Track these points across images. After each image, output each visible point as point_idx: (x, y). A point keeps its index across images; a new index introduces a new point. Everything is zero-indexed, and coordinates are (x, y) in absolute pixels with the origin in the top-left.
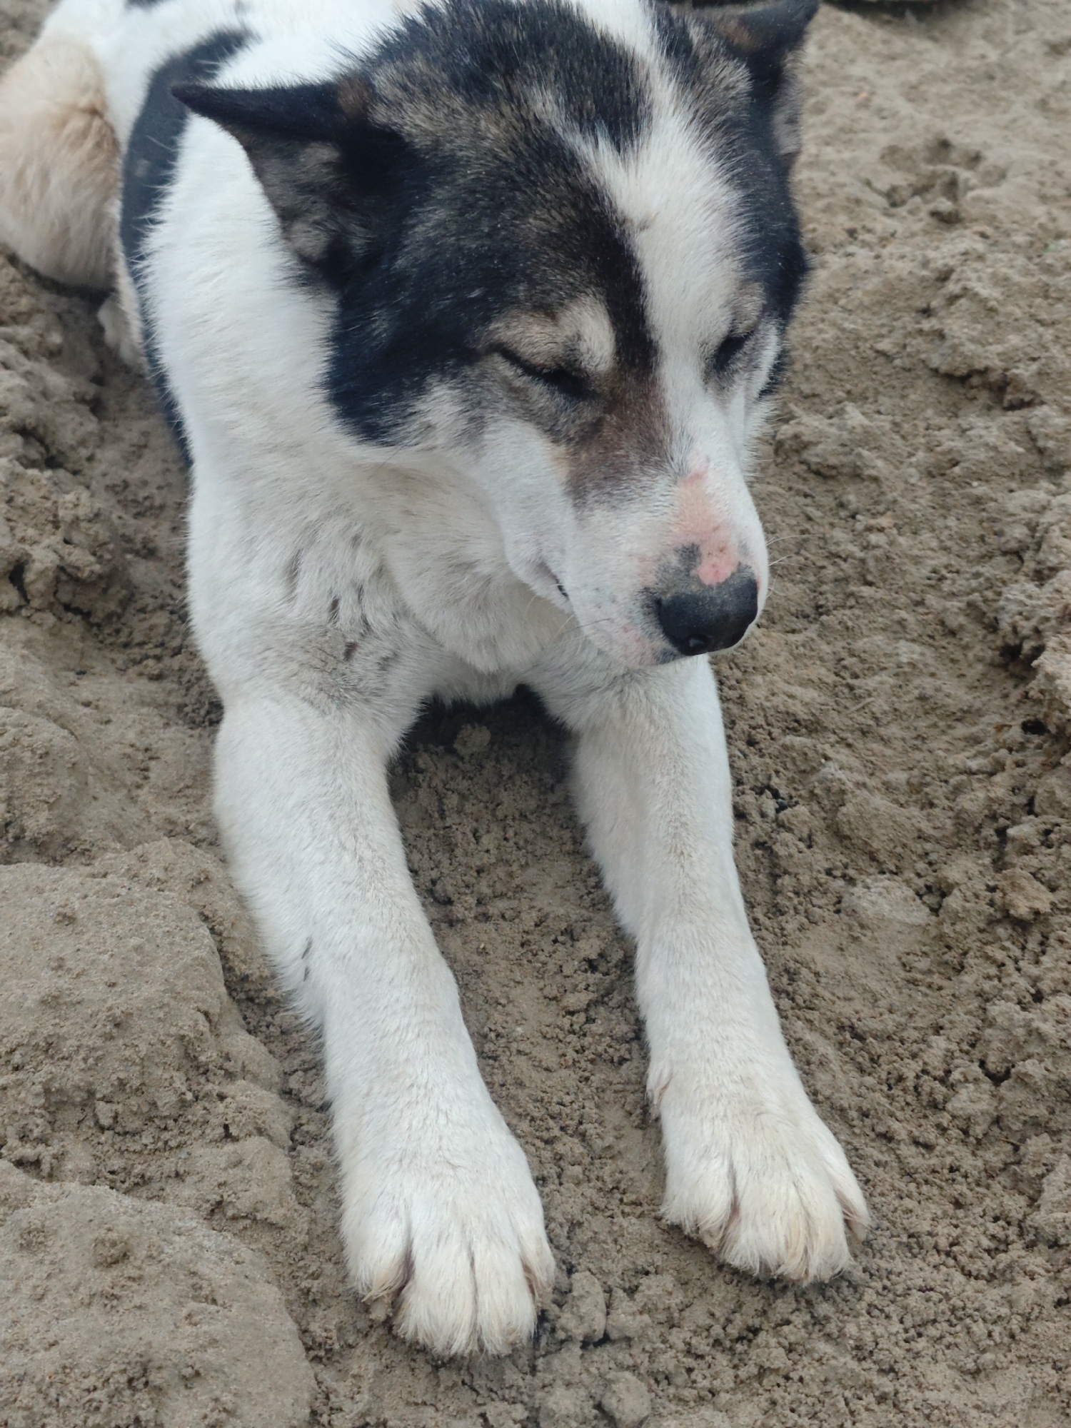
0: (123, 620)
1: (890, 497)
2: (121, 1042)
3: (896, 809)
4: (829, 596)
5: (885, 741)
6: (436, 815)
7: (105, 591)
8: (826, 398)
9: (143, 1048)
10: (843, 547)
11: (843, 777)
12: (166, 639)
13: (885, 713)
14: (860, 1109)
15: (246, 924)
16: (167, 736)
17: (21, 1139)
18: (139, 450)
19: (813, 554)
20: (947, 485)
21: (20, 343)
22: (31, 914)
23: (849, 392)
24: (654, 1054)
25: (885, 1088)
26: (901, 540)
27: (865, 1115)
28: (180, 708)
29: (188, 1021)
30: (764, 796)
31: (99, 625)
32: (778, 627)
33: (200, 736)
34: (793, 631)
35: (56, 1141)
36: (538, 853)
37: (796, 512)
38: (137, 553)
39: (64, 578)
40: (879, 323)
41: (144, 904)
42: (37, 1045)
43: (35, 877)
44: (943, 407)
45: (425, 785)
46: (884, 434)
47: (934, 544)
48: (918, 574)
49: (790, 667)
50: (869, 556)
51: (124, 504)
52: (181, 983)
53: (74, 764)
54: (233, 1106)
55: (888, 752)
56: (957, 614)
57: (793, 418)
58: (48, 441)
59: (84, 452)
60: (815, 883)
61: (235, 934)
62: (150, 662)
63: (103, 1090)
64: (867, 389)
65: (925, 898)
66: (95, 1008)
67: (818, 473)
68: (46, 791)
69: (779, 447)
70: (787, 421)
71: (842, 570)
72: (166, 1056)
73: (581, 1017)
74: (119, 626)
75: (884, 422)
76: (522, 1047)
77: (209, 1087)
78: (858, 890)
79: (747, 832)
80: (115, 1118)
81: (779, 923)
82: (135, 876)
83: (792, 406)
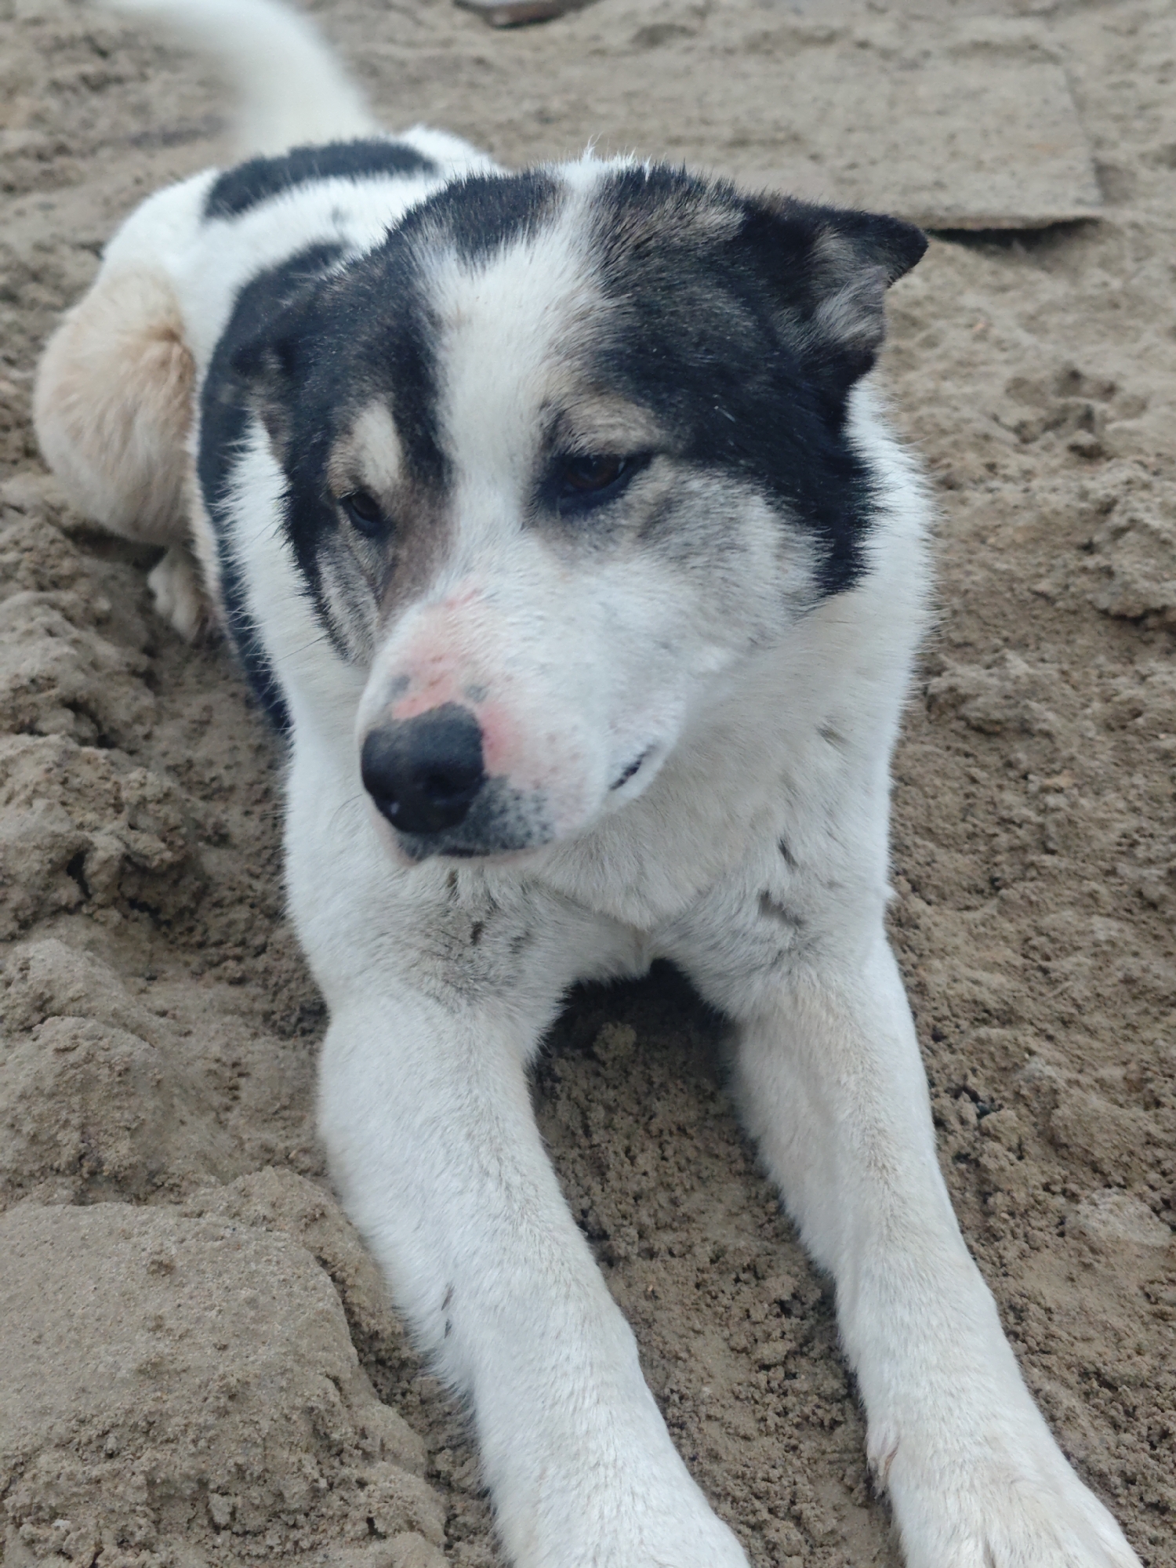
0: (197, 916)
1: (1065, 753)
2: (238, 1418)
3: (1117, 1111)
4: (1005, 867)
5: (1092, 1032)
6: (580, 1132)
7: (176, 883)
8: (981, 646)
9: (265, 1425)
10: (1015, 812)
11: (1053, 1074)
12: (248, 936)
13: (1087, 999)
14: (1123, 1474)
15: (371, 1269)
16: (257, 1048)
17: (120, 1544)
18: (200, 727)
19: (983, 821)
20: (1131, 738)
21: (63, 610)
22: (118, 1264)
23: (1006, 640)
24: (873, 1414)
25: (1147, 1447)
26: (1083, 801)
27: (1130, 1481)
28: (267, 1016)
29: (316, 1389)
30: (961, 1099)
31: (168, 923)
32: (950, 904)
33: (295, 1047)
34: (968, 908)
35: (162, 1547)
36: (705, 1174)
37: (958, 773)
38: (208, 840)
39: (129, 868)
40: (1035, 562)
41: (253, 1246)
42: (135, 1426)
43: (119, 1219)
44: (1116, 653)
45: (564, 1096)
46: (1053, 684)
47: (1121, 805)
48: (1106, 839)
49: (971, 950)
50: (1049, 821)
51: (188, 786)
52: (304, 1343)
53: (159, 1082)
54: (377, 1494)
55: (1096, 1044)
56: (1157, 883)
57: (945, 669)
58: (100, 717)
59: (140, 730)
60: (1032, 1200)
61: (359, 1282)
62: (231, 964)
63: (218, 1479)
64: (1026, 635)
65: (1164, 1214)
66: (204, 1377)
67: (979, 730)
68: (127, 1115)
69: (930, 701)
70: (939, 674)
71: (1018, 837)
72: (291, 1434)
73: (779, 1373)
74: (193, 923)
75: (1051, 670)
76: (715, 1411)
77: (346, 1471)
78: (1084, 1207)
79: (946, 1142)
80: (233, 1514)
81: (996, 1250)
82: (237, 1214)
83: (942, 657)
